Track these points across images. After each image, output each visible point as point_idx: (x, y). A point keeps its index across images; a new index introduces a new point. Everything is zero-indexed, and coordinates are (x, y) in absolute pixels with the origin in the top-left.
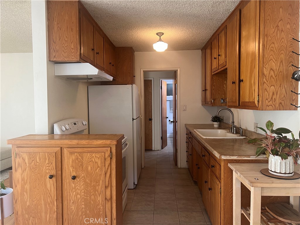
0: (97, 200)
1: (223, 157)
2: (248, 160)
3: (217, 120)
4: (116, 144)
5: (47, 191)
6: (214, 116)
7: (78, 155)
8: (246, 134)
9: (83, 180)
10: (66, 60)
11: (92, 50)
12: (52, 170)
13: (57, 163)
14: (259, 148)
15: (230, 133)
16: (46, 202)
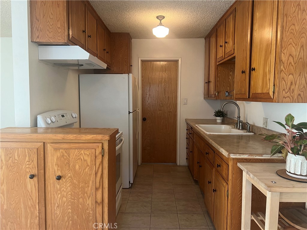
0: (86, 203)
1: (232, 156)
2: (260, 159)
3: (220, 115)
4: (108, 139)
5: (28, 192)
6: (217, 110)
7: (64, 152)
8: (253, 130)
9: (70, 181)
10: (52, 41)
11: (83, 31)
12: (33, 169)
13: (39, 161)
14: (275, 145)
15: (235, 129)
16: (26, 206)
